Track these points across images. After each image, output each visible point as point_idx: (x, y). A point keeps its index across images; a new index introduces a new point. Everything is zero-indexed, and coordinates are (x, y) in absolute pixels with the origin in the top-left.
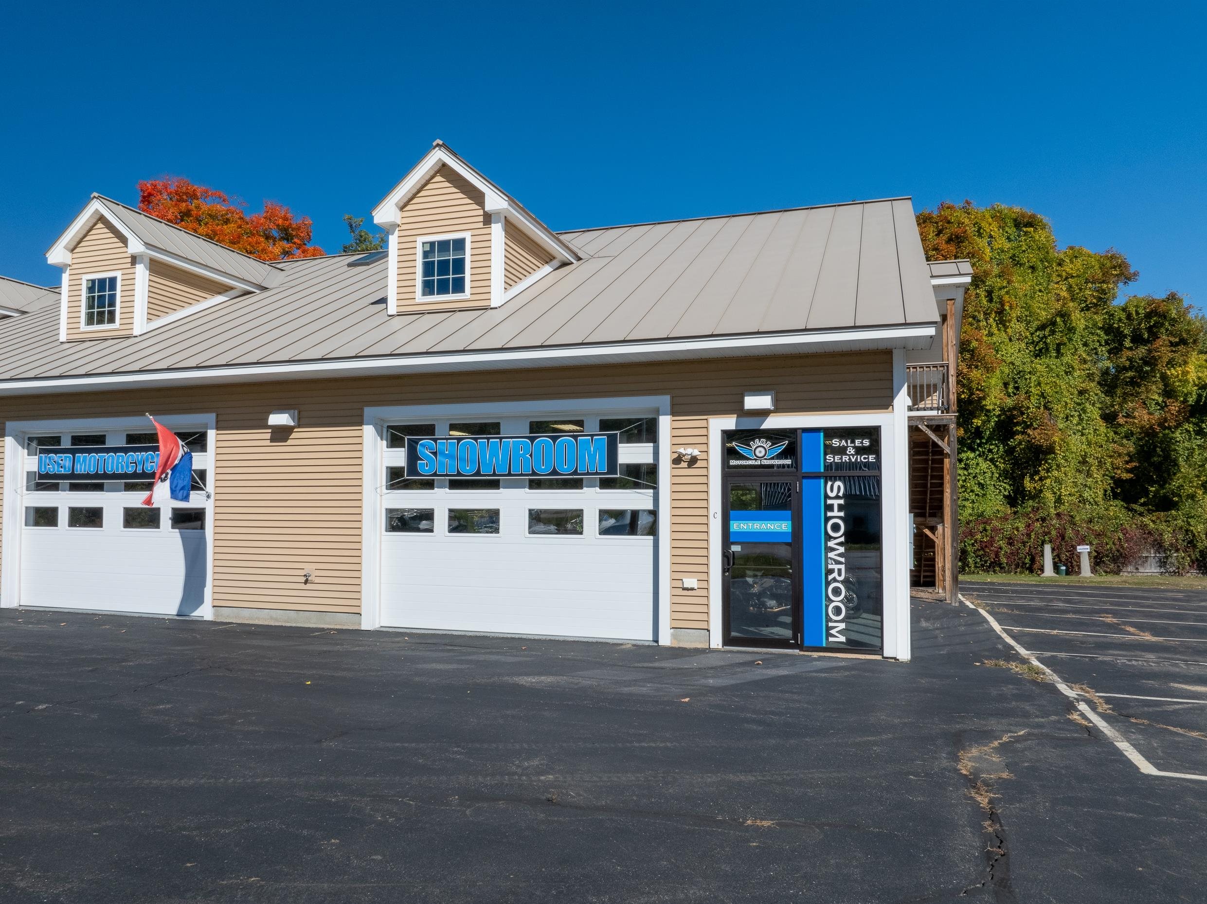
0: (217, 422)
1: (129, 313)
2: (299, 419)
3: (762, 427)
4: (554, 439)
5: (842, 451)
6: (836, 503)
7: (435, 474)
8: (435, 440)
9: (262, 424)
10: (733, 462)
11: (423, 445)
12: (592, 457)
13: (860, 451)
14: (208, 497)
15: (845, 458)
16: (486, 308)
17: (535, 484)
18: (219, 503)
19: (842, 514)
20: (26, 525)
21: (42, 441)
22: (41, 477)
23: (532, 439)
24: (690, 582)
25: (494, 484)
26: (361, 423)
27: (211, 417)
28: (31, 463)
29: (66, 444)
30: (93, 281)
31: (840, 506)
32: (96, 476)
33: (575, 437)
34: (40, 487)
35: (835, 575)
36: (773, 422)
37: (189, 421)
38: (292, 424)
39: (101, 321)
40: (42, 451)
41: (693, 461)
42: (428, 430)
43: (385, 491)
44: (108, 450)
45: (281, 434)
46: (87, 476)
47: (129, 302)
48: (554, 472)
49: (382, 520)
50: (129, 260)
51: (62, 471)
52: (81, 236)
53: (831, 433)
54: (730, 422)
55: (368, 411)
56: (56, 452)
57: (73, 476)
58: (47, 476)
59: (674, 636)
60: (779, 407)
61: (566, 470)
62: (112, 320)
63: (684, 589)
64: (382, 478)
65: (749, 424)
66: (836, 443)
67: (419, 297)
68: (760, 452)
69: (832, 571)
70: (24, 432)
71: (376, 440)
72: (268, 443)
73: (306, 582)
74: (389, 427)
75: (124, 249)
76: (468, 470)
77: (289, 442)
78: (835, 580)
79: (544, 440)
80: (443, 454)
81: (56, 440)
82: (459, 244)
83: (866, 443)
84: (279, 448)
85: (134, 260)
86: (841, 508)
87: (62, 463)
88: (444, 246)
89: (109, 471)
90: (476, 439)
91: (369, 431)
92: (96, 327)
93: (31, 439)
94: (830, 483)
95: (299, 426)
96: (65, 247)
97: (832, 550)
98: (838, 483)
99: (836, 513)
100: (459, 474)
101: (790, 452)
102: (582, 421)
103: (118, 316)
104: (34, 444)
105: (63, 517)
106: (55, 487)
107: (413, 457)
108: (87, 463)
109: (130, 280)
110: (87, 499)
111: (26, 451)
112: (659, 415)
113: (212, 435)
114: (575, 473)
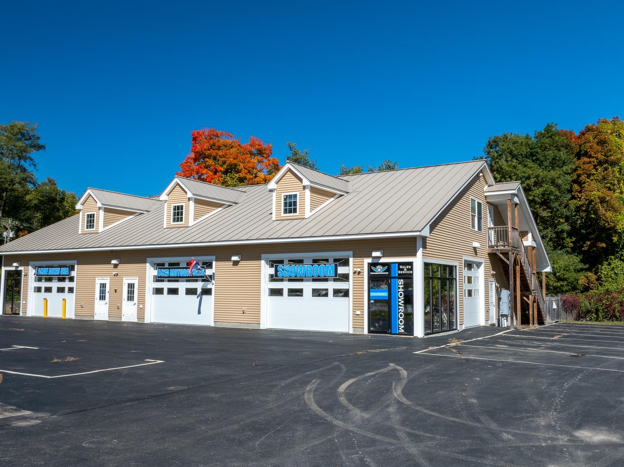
0: (216, 259)
1: (187, 218)
2: (241, 258)
3: (379, 262)
4: (319, 265)
5: (402, 270)
6: (401, 286)
7: (283, 277)
8: (283, 265)
9: (229, 260)
10: (371, 273)
11: (279, 267)
12: (330, 271)
13: (408, 270)
14: (213, 284)
15: (404, 272)
16: (304, 219)
17: (314, 280)
18: (216, 286)
19: (403, 290)
20: (153, 294)
21: (158, 265)
22: (159, 277)
23: (312, 265)
24: (358, 312)
25: (301, 280)
26: (260, 260)
27: (214, 257)
28: (155, 273)
29: (166, 266)
30: (175, 206)
31: (402, 287)
32: (177, 277)
33: (325, 265)
34: (158, 281)
35: (401, 310)
36: (383, 260)
37: (207, 258)
38: (239, 260)
39: (178, 221)
40: (159, 268)
41: (359, 273)
42: (281, 262)
43: (268, 282)
44: (181, 268)
45: (236, 263)
46: (174, 277)
47: (188, 214)
48: (319, 276)
49: (267, 292)
50: (188, 199)
51: (166, 275)
52: (171, 190)
53: (400, 264)
54: (370, 260)
55: (263, 256)
56: (164, 269)
57: (169, 277)
58: (161, 277)
59: (354, 330)
60: (384, 256)
61: (322, 275)
62: (181, 220)
63: (357, 315)
64: (267, 278)
65: (375, 261)
66: (401, 267)
67: (283, 215)
68: (379, 270)
69: (400, 309)
70: (152, 262)
71: (265, 265)
72: (232, 266)
73: (243, 313)
74: (270, 261)
75: (186, 195)
76: (293, 275)
77: (238, 266)
78: (400, 312)
79: (316, 265)
80: (285, 270)
81: (163, 265)
82: (295, 196)
83: (410, 267)
84: (235, 268)
85: (189, 199)
86: (402, 288)
87: (165, 273)
88: (290, 196)
89: (181, 276)
90: (295, 265)
91: (263, 262)
92: (176, 223)
93: (155, 264)
94: (399, 280)
95: (241, 260)
96: (166, 195)
97: (400, 302)
98: (402, 280)
99: (401, 290)
100: (290, 277)
101: (388, 270)
102: (328, 259)
103: (184, 219)
104: (156, 266)
105: (165, 291)
106: (163, 281)
107: (276, 271)
108: (174, 272)
109: (188, 206)
110: (173, 285)
111: (153, 268)
112: (349, 257)
113: (214, 263)
114: (325, 276)
